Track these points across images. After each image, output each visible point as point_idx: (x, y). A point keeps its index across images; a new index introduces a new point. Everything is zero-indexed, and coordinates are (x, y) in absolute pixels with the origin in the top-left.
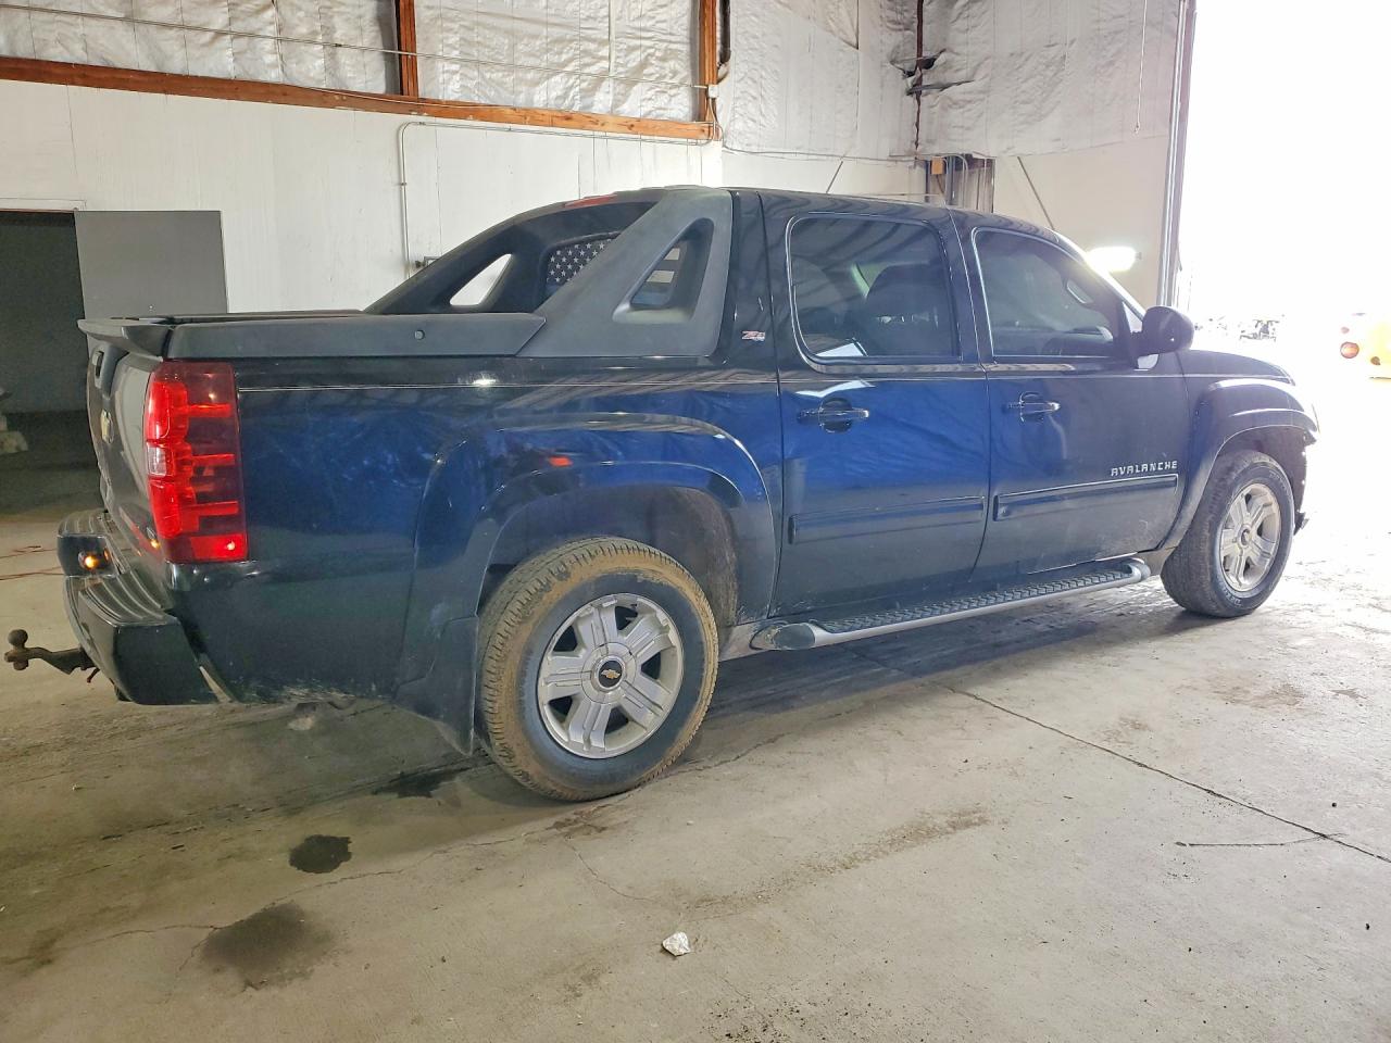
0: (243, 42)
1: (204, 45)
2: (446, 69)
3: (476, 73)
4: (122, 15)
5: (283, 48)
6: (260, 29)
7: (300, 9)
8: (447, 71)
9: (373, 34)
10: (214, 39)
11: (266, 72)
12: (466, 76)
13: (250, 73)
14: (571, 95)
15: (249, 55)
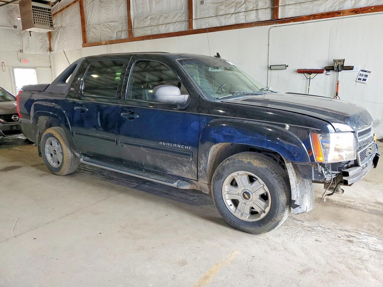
0: (237, 14)
1: (229, 18)
2: (289, 8)
3: (299, 7)
4: (215, 15)
5: (246, 14)
6: (240, 10)
7: (251, 2)
8: (289, 9)
9: (269, 3)
10: (231, 16)
11: (241, 21)
12: (296, 8)
13: (238, 22)
14: (335, 5)
15: (238, 18)
